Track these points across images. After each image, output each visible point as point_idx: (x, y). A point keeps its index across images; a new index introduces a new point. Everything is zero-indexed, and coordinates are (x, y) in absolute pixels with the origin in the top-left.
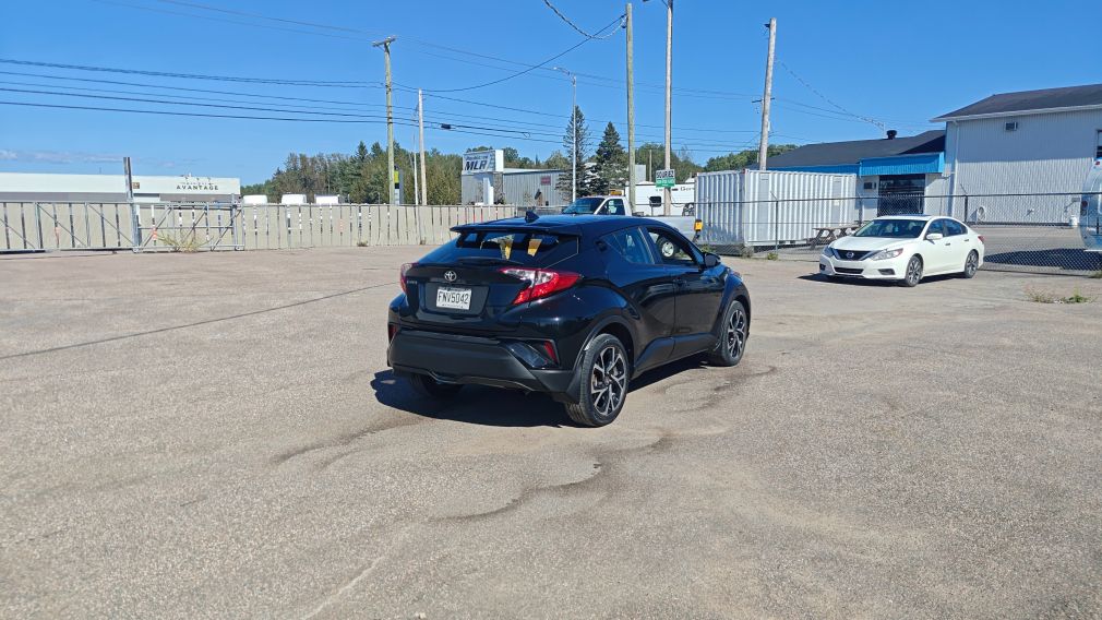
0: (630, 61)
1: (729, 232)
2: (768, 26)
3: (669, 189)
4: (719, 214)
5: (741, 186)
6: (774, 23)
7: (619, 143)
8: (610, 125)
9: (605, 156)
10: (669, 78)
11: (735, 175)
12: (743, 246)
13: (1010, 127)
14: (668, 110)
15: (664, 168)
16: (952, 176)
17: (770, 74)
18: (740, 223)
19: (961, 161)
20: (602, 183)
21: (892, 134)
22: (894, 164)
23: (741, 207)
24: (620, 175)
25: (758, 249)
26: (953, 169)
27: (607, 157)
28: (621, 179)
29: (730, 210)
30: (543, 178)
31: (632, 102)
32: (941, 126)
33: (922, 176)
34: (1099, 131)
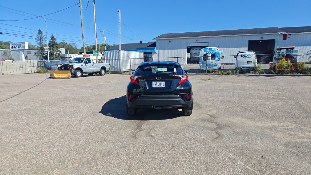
0: (82, 17)
1: (116, 68)
2: (119, 11)
3: (98, 56)
4: (113, 63)
5: (119, 55)
6: (120, 11)
7: (56, 41)
8: (52, 36)
9: (51, 45)
10: (95, 23)
11: (117, 52)
12: (121, 71)
13: (170, 42)
14: (96, 32)
15: (95, 49)
16: (158, 53)
17: (120, 25)
18: (119, 65)
19: (160, 49)
20: (51, 53)
21: (141, 42)
22: (145, 50)
23: (119, 61)
24: (57, 51)
25: (124, 72)
26: (158, 51)
27: (53, 45)
28: (58, 52)
29: (116, 61)
30: (27, 52)
31: (83, 29)
32: (155, 41)
33: (151, 53)
34: (187, 43)
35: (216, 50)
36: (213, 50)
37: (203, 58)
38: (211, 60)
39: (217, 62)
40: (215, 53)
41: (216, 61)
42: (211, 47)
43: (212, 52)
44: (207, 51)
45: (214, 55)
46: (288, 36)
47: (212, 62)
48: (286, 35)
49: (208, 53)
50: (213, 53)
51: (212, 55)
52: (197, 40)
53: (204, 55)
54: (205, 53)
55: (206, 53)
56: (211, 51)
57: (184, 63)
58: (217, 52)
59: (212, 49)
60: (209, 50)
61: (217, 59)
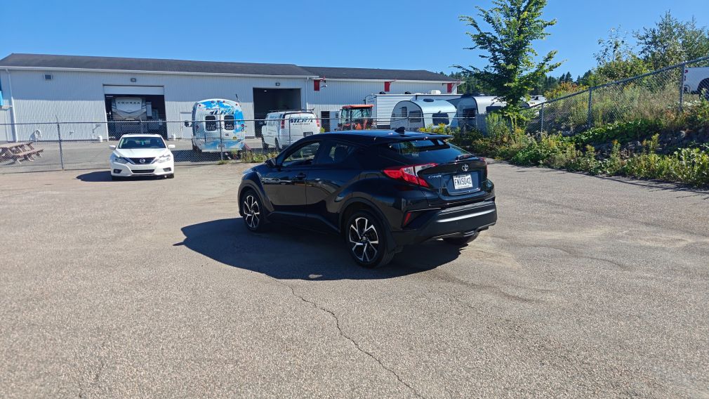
13: (48, 77)
16: (11, 109)
19: (15, 98)
26: (11, 103)
34: (104, 85)
35: (235, 107)
36: (227, 107)
37: (204, 123)
38: (224, 130)
39: (239, 133)
40: (233, 113)
41: (237, 131)
42: (222, 100)
43: (226, 111)
44: (214, 108)
45: (231, 117)
46: (321, 84)
47: (227, 135)
48: (319, 81)
49: (216, 113)
50: (227, 114)
51: (226, 117)
52: (133, 80)
53: (207, 118)
54: (208, 112)
55: (212, 113)
56: (222, 109)
57: (101, 138)
58: (237, 111)
59: (225, 104)
60: (217, 107)
61: (238, 126)
